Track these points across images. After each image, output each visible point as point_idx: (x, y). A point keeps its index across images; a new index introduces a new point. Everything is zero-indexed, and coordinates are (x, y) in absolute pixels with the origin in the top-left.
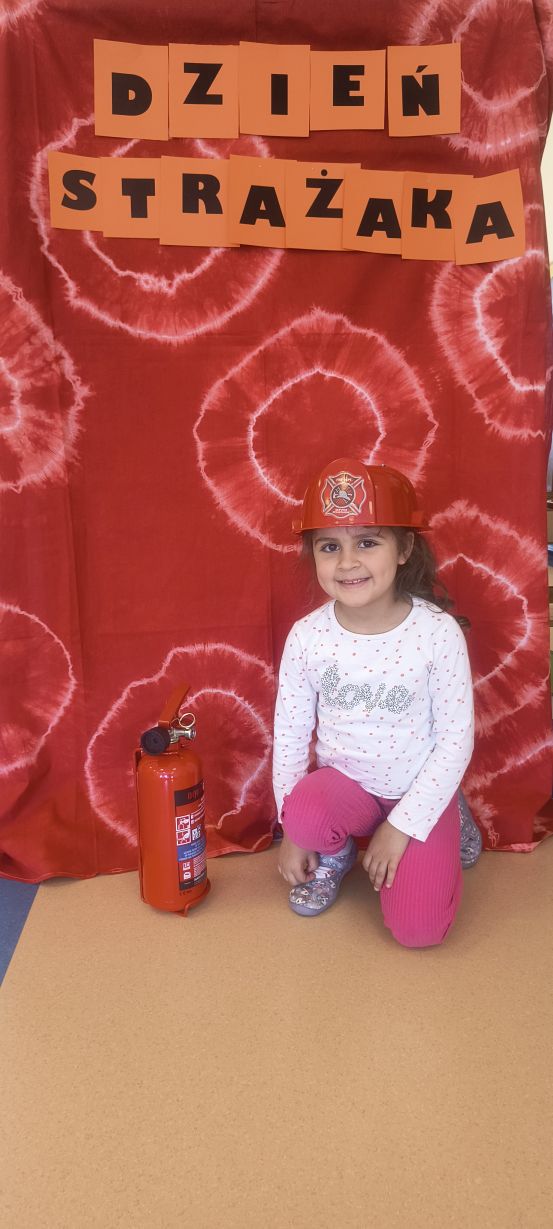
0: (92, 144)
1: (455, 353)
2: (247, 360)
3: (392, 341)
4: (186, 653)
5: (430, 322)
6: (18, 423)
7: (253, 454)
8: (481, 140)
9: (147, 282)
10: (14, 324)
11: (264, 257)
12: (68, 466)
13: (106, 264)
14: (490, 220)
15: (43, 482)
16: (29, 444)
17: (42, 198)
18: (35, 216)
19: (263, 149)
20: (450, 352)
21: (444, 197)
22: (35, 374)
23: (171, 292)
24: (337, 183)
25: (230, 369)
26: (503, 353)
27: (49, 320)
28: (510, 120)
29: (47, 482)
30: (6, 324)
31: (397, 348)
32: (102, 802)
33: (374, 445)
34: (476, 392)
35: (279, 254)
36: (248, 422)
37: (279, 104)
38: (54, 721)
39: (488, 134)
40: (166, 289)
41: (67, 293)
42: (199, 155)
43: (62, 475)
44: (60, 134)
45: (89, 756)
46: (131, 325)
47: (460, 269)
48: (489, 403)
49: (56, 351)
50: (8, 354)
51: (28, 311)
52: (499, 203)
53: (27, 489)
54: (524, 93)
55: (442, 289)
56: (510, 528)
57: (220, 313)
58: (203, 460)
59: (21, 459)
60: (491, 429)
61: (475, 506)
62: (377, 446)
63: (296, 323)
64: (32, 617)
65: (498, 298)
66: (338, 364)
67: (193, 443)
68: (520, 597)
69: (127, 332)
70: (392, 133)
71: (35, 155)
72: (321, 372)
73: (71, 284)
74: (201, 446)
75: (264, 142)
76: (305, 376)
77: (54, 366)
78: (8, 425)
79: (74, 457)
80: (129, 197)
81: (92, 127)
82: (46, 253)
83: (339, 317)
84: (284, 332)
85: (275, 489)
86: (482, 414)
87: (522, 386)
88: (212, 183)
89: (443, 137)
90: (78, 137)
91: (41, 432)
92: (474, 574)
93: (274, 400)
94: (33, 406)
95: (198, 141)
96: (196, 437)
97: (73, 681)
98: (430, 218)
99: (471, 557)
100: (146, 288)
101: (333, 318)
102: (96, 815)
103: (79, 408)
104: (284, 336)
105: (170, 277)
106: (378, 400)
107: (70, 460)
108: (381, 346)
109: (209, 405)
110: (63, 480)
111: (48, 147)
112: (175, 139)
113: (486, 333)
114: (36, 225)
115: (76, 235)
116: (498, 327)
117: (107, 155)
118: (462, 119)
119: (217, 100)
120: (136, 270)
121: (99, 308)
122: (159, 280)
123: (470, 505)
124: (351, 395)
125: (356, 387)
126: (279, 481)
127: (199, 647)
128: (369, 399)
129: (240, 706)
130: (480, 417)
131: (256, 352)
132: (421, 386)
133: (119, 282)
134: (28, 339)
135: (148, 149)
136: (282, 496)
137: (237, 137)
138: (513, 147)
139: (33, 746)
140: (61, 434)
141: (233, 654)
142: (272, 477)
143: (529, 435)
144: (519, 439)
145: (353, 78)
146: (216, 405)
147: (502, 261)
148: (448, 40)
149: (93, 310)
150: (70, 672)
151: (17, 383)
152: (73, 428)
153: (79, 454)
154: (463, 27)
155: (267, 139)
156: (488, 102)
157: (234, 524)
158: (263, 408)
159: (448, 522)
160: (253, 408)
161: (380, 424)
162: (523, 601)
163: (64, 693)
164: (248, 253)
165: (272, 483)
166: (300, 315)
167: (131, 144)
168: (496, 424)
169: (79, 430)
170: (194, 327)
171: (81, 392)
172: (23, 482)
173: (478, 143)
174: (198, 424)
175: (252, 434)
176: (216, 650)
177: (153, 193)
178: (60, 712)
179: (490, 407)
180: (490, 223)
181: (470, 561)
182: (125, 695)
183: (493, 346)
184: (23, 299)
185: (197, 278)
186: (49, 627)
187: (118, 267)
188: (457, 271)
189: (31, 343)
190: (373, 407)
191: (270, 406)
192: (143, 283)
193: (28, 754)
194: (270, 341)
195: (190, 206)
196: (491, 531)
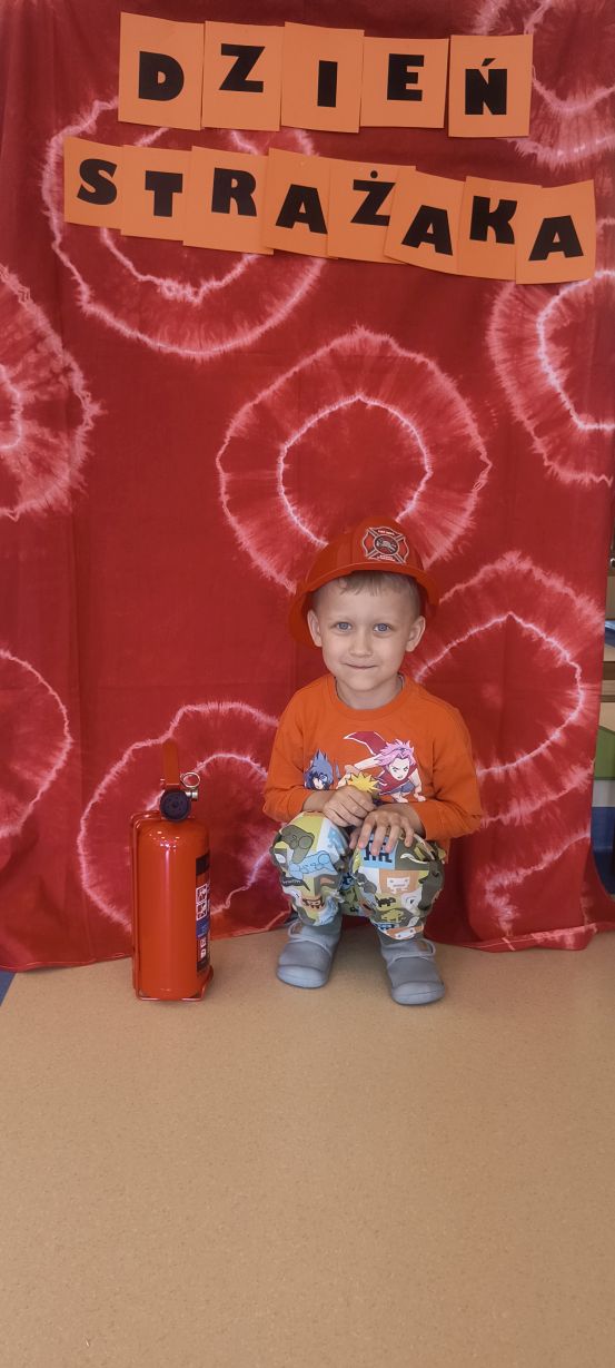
0: (113, 130)
1: (513, 385)
2: (279, 382)
3: (443, 367)
4: (198, 712)
5: (487, 348)
6: (18, 440)
7: (282, 489)
8: (551, 146)
9: (169, 289)
10: (18, 328)
11: (303, 266)
12: (73, 493)
13: (123, 266)
14: (557, 236)
15: (45, 510)
16: (29, 465)
17: (56, 189)
18: (48, 209)
19: (306, 143)
20: (508, 383)
21: (508, 208)
22: (40, 385)
23: (197, 301)
24: (387, 187)
25: (260, 392)
26: (568, 386)
27: (59, 325)
28: (584, 125)
29: (49, 510)
30: (10, 327)
31: (449, 376)
32: (95, 881)
33: (419, 485)
34: (535, 430)
35: (320, 263)
36: (277, 453)
37: (327, 95)
38: (44, 786)
39: (561, 140)
40: (190, 298)
41: (79, 297)
42: (235, 149)
43: (66, 503)
44: (80, 118)
45: (83, 828)
46: (150, 336)
47: (522, 289)
48: (550, 442)
49: (64, 362)
50: (10, 361)
51: (34, 313)
52: (569, 217)
53: (25, 517)
54: (602, 93)
55: (502, 312)
56: (565, 584)
57: (251, 328)
58: (226, 493)
59: (19, 482)
60: (549, 472)
61: (528, 558)
62: (422, 487)
63: (336, 343)
64: (25, 664)
65: (565, 325)
66: (382, 392)
67: (216, 473)
68: (573, 663)
69: (145, 343)
70: (451, 134)
71: (50, 140)
72: (362, 400)
73: (84, 288)
74: (224, 477)
75: (308, 137)
76: (344, 403)
77: (62, 379)
78: (6, 442)
79: (80, 483)
80: (153, 193)
81: (115, 112)
82: (58, 251)
83: (385, 338)
84: (322, 352)
85: (305, 530)
86: (541, 455)
87: (586, 424)
88: (247, 181)
89: (510, 141)
90: (98, 122)
91: (44, 453)
92: (524, 635)
93: (309, 429)
94: (36, 423)
95: (235, 134)
96: (219, 467)
97: (69, 740)
98: (491, 232)
99: (521, 616)
100: (169, 295)
101: (377, 339)
102: (88, 897)
103: (88, 428)
104: (322, 358)
105: (196, 285)
106: (425, 434)
107: (76, 486)
108: (432, 373)
109: (235, 432)
110: (66, 508)
111: (65, 131)
112: (209, 129)
113: (550, 364)
114: (47, 219)
115: (91, 232)
116: (563, 357)
117: (131, 143)
118: (531, 121)
119: (257, 87)
120: (158, 276)
121: (115, 316)
122: (184, 288)
123: (522, 557)
124: (395, 427)
125: (402, 418)
126: (310, 521)
127: (213, 706)
128: (415, 432)
129: (256, 773)
130: (540, 456)
131: (290, 374)
132: (474, 420)
133: (138, 287)
134: (34, 347)
135: (178, 139)
136: (313, 538)
137: (278, 130)
138: (588, 154)
139: (19, 815)
140: (66, 456)
141: (251, 715)
142: (303, 516)
143: (592, 480)
144: (580, 484)
145: (410, 69)
146: (242, 432)
147: (570, 283)
148: (520, 31)
149: (108, 317)
150: (66, 729)
151: (19, 395)
152: (80, 451)
153: (86, 481)
154: (536, 17)
155: (312, 133)
156: (562, 103)
157: (258, 566)
158: (296, 437)
159: (498, 576)
160: (284, 437)
161: (427, 461)
162: (575, 669)
163: (57, 753)
164: (283, 261)
165: (303, 522)
166: (341, 334)
167: (158, 133)
168: (555, 466)
169: (87, 454)
170: (222, 343)
171: (91, 410)
172: (21, 508)
173: (548, 148)
174: (221, 452)
175: (282, 467)
176: (231, 710)
177: (180, 190)
178: (52, 775)
179: (550, 447)
180: (557, 239)
181: (519, 620)
182: (126, 757)
183: (557, 378)
184: (30, 301)
185: (227, 287)
186: (42, 675)
187: (137, 270)
188: (519, 292)
189: (37, 351)
190: (420, 442)
191: (303, 436)
192: (166, 291)
193: (13, 822)
194: (306, 362)
195: (220, 205)
196: (544, 586)
